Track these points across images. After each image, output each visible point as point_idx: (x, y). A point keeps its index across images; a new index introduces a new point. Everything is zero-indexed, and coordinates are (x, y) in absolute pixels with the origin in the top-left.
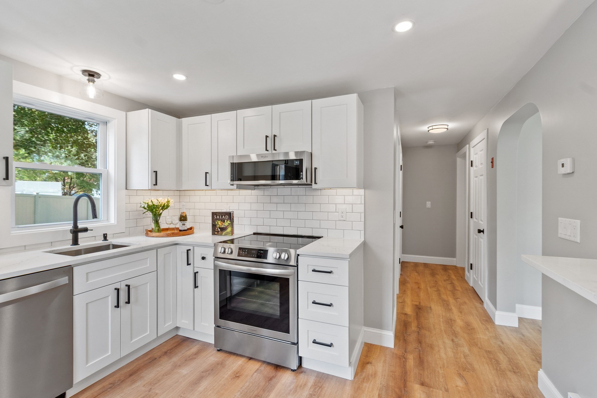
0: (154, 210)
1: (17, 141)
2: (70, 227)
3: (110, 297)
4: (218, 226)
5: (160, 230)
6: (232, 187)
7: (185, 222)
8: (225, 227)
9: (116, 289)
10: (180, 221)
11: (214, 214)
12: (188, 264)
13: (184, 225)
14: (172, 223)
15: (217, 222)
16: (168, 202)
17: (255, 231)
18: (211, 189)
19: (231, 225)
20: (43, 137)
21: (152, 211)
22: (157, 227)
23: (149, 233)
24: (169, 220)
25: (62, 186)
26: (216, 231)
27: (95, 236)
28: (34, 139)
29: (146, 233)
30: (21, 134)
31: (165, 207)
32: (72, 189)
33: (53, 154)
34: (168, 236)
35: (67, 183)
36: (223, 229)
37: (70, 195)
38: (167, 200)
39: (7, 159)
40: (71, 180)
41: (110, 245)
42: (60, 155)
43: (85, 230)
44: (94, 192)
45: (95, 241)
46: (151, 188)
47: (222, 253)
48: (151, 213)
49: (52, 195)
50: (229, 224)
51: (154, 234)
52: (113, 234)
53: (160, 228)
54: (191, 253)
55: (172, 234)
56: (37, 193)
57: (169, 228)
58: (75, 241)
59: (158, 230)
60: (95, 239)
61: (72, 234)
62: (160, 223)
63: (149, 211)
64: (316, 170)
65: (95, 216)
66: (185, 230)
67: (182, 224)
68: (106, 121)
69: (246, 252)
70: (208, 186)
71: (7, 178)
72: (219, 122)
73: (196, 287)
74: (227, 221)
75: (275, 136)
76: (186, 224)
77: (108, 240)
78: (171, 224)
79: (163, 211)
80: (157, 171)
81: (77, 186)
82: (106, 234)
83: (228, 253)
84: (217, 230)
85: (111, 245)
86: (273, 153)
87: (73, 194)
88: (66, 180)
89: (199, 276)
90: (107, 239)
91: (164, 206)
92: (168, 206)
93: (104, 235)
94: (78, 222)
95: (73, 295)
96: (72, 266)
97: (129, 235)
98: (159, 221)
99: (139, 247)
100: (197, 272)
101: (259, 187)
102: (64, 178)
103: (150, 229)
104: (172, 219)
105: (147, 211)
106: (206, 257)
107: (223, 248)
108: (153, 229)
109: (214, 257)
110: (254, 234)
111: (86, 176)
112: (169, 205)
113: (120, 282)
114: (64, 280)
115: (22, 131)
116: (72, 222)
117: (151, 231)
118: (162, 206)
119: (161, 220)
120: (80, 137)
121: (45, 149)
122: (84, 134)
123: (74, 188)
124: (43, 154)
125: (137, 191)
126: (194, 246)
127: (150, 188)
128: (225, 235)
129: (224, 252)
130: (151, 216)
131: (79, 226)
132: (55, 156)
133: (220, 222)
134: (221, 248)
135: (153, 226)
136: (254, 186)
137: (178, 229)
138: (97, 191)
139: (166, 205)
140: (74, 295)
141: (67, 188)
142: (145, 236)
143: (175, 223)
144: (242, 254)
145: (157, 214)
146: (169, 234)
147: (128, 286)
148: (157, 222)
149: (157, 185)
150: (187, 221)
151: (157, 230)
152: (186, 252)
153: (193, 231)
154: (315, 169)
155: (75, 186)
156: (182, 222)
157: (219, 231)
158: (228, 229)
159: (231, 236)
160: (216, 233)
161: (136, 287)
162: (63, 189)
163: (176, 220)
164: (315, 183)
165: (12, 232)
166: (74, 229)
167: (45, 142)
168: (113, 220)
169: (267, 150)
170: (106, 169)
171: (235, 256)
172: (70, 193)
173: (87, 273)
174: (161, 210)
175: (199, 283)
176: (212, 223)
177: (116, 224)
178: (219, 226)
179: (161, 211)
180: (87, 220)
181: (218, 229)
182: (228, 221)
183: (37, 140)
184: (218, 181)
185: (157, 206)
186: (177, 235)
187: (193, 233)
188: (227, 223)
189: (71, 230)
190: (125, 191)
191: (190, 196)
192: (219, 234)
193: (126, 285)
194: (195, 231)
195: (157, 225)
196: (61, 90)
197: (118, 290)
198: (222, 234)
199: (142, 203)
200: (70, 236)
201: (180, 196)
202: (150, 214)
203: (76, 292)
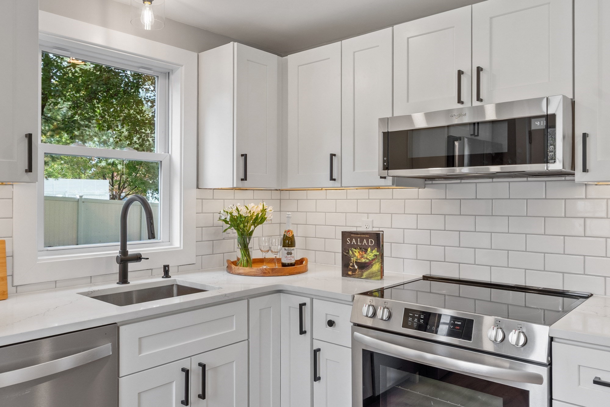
0: (242, 226)
1: (59, 122)
2: (116, 252)
3: (174, 384)
4: (355, 260)
5: (251, 262)
6: (382, 182)
7: (292, 248)
8: (367, 261)
9: (183, 370)
10: (284, 246)
11: (345, 235)
12: (302, 332)
13: (289, 253)
14: (270, 250)
15: (352, 251)
16: (264, 210)
17: (427, 273)
18: (342, 187)
19: (380, 258)
20: (88, 114)
21: (237, 227)
22: (245, 256)
23: (233, 266)
24: (265, 244)
25: (109, 186)
26: (350, 270)
27: (152, 269)
28: (77, 117)
29: (227, 267)
30: (63, 112)
31: (259, 220)
32: (122, 189)
33: (100, 138)
34: (265, 274)
35: (116, 181)
36: (364, 266)
37: (120, 199)
38: (261, 207)
39: (29, 137)
40: (121, 177)
41: (173, 285)
42: (107, 140)
43: (138, 258)
44: (149, 195)
45: (152, 278)
46: (237, 184)
47: (370, 317)
48: (235, 231)
49: (98, 198)
50: (376, 257)
51: (241, 270)
52: (178, 266)
53: (250, 257)
54: (307, 310)
55: (270, 271)
56: (80, 196)
57: (265, 258)
58: (124, 278)
59: (247, 261)
60: (152, 275)
61: (118, 265)
62: (250, 250)
63: (233, 228)
64: (588, 139)
65: (152, 235)
66: (291, 265)
67: (286, 252)
68: (168, 71)
69: (422, 319)
70: (335, 180)
71: (30, 169)
72: (355, 53)
73: (316, 378)
74: (372, 250)
75: (479, 70)
76: (293, 252)
77: (170, 277)
78: (268, 251)
79: (255, 227)
80: (246, 155)
81: (128, 186)
82: (168, 266)
83: (382, 319)
84: (351, 266)
85: (175, 286)
86: (473, 107)
87: (124, 198)
88: (115, 177)
89: (322, 357)
90: (170, 274)
91: (256, 218)
92: (263, 219)
93: (165, 267)
94: (128, 243)
95: (118, 376)
96: (118, 324)
97: (202, 269)
98: (249, 246)
99: (220, 294)
100: (319, 350)
101: (434, 182)
102: (113, 175)
103: (234, 259)
104: (271, 242)
105: (229, 228)
106: (336, 322)
107: (371, 307)
108: (238, 259)
109: (352, 324)
110: (425, 278)
111: (139, 171)
112: (266, 216)
113: (190, 358)
114: (106, 349)
115: (64, 107)
116: (119, 243)
117: (235, 263)
118: (254, 217)
119: (253, 244)
120: (132, 111)
121: (89, 132)
122: (137, 105)
123: (124, 188)
124: (87, 139)
125: (213, 191)
126: (312, 297)
127: (235, 186)
128: (368, 278)
129: (374, 314)
130: (236, 235)
131: (129, 251)
132: (102, 142)
133: (357, 251)
134: (367, 306)
135: (239, 254)
136: (423, 180)
137: (279, 260)
138: (152, 194)
139: (260, 215)
140: (120, 376)
141: (116, 189)
142: (226, 272)
143: (276, 251)
144: (413, 323)
145: (245, 234)
146: (266, 272)
147: (203, 366)
148: (245, 247)
149: (246, 180)
150: (294, 246)
151: (245, 261)
152: (298, 307)
153: (306, 265)
154: (585, 136)
155: (126, 186)
156: (287, 248)
157: (356, 270)
158: (373, 267)
159: (380, 281)
160: (350, 273)
161: (215, 369)
162: (111, 190)
163: (277, 245)
164: (585, 170)
165: (39, 258)
166: (122, 257)
167: (89, 119)
168: (177, 243)
169: (460, 101)
170: (168, 153)
171: (397, 325)
172: (120, 195)
173: (140, 338)
174: (252, 225)
175: (321, 373)
176: (342, 253)
177: (182, 248)
178: (357, 260)
179: (253, 227)
180: (140, 240)
181: (353, 266)
182: (374, 251)
183: (82, 120)
184: (354, 170)
185: (245, 217)
186: (279, 274)
187: (305, 271)
188: (371, 254)
189: (117, 256)
190: (195, 191)
191: (298, 200)
192: (357, 276)
193: (200, 364)
194: (310, 266)
195: (245, 252)
196: (104, 23)
197: (186, 372)
198: (362, 275)
199: (222, 212)
200: (116, 268)
201: (280, 199)
202: (234, 233)
203: (124, 370)
